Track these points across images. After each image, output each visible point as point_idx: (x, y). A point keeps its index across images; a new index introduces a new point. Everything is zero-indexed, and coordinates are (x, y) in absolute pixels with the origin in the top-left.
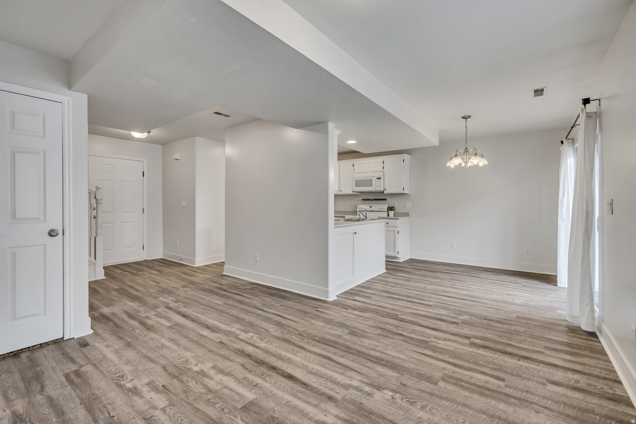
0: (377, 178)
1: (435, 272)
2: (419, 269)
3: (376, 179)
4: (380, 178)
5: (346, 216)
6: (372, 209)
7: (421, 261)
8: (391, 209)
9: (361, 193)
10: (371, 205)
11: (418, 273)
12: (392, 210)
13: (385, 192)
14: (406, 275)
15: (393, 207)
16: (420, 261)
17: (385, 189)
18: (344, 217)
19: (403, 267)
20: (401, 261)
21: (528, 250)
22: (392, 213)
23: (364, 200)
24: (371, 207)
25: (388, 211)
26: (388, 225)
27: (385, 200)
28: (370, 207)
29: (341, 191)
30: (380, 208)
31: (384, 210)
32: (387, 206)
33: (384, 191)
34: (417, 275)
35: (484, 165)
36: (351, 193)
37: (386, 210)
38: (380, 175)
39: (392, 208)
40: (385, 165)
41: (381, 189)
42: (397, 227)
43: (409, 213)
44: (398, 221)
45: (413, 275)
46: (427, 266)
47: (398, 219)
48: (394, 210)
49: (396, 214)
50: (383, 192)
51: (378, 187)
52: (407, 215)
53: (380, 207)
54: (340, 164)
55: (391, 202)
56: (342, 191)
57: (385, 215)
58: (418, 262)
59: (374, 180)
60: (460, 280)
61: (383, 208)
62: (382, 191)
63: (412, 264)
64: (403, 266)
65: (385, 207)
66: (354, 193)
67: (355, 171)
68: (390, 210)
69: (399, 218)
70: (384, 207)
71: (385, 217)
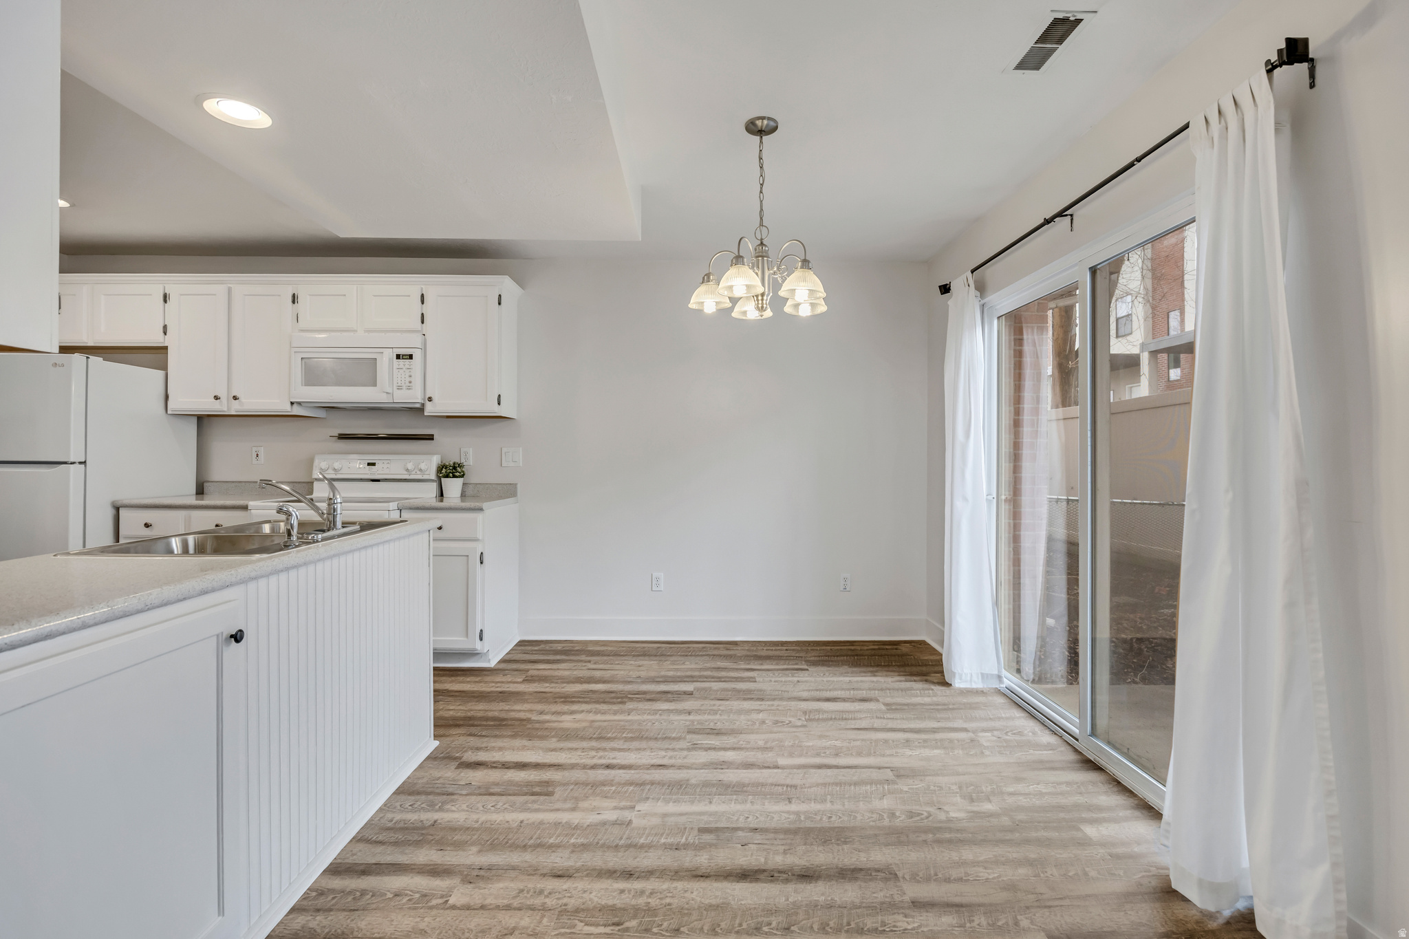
0: (398, 357)
1: (620, 698)
2: (567, 699)
3: (390, 360)
4: (411, 357)
5: (251, 504)
6: (376, 472)
7: (559, 647)
8: (450, 470)
9: (331, 408)
10: (371, 458)
11: (567, 722)
12: (454, 476)
13: (430, 409)
14: (524, 748)
15: (460, 466)
16: (555, 646)
17: (430, 399)
18: (245, 508)
19: (504, 696)
20: (492, 663)
21: (845, 579)
22: (453, 487)
23: (342, 437)
24: (374, 464)
25: (439, 478)
26: (440, 534)
27: (430, 438)
28: (369, 464)
29: (235, 398)
30: (407, 470)
31: (425, 477)
32: (435, 461)
33: (423, 405)
34: (566, 735)
35: (814, 317)
36: (285, 408)
37: (433, 476)
38: (409, 343)
39: (455, 468)
40: (428, 309)
41: (413, 397)
42: (476, 540)
43: (516, 484)
44: (479, 516)
45: (553, 743)
46: (586, 674)
47: (481, 509)
48: (462, 476)
49: (469, 491)
50: (421, 410)
51: (400, 388)
52: (507, 491)
53: (410, 466)
54: (230, 290)
55: (450, 445)
56: (242, 399)
57: (428, 493)
58: (551, 657)
59: (385, 361)
60: (719, 726)
61: (421, 470)
62: (418, 406)
63: (535, 670)
64: (505, 688)
65: (429, 465)
66: (297, 411)
67: (302, 324)
68: (447, 476)
69: (485, 505)
70: (423, 466)
71: (427, 505)
